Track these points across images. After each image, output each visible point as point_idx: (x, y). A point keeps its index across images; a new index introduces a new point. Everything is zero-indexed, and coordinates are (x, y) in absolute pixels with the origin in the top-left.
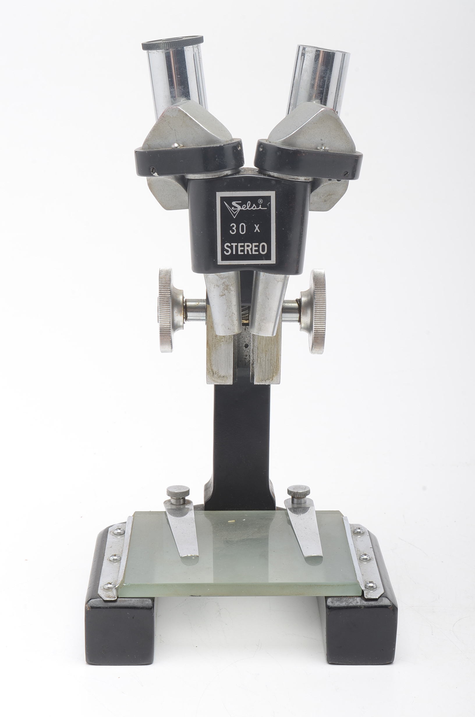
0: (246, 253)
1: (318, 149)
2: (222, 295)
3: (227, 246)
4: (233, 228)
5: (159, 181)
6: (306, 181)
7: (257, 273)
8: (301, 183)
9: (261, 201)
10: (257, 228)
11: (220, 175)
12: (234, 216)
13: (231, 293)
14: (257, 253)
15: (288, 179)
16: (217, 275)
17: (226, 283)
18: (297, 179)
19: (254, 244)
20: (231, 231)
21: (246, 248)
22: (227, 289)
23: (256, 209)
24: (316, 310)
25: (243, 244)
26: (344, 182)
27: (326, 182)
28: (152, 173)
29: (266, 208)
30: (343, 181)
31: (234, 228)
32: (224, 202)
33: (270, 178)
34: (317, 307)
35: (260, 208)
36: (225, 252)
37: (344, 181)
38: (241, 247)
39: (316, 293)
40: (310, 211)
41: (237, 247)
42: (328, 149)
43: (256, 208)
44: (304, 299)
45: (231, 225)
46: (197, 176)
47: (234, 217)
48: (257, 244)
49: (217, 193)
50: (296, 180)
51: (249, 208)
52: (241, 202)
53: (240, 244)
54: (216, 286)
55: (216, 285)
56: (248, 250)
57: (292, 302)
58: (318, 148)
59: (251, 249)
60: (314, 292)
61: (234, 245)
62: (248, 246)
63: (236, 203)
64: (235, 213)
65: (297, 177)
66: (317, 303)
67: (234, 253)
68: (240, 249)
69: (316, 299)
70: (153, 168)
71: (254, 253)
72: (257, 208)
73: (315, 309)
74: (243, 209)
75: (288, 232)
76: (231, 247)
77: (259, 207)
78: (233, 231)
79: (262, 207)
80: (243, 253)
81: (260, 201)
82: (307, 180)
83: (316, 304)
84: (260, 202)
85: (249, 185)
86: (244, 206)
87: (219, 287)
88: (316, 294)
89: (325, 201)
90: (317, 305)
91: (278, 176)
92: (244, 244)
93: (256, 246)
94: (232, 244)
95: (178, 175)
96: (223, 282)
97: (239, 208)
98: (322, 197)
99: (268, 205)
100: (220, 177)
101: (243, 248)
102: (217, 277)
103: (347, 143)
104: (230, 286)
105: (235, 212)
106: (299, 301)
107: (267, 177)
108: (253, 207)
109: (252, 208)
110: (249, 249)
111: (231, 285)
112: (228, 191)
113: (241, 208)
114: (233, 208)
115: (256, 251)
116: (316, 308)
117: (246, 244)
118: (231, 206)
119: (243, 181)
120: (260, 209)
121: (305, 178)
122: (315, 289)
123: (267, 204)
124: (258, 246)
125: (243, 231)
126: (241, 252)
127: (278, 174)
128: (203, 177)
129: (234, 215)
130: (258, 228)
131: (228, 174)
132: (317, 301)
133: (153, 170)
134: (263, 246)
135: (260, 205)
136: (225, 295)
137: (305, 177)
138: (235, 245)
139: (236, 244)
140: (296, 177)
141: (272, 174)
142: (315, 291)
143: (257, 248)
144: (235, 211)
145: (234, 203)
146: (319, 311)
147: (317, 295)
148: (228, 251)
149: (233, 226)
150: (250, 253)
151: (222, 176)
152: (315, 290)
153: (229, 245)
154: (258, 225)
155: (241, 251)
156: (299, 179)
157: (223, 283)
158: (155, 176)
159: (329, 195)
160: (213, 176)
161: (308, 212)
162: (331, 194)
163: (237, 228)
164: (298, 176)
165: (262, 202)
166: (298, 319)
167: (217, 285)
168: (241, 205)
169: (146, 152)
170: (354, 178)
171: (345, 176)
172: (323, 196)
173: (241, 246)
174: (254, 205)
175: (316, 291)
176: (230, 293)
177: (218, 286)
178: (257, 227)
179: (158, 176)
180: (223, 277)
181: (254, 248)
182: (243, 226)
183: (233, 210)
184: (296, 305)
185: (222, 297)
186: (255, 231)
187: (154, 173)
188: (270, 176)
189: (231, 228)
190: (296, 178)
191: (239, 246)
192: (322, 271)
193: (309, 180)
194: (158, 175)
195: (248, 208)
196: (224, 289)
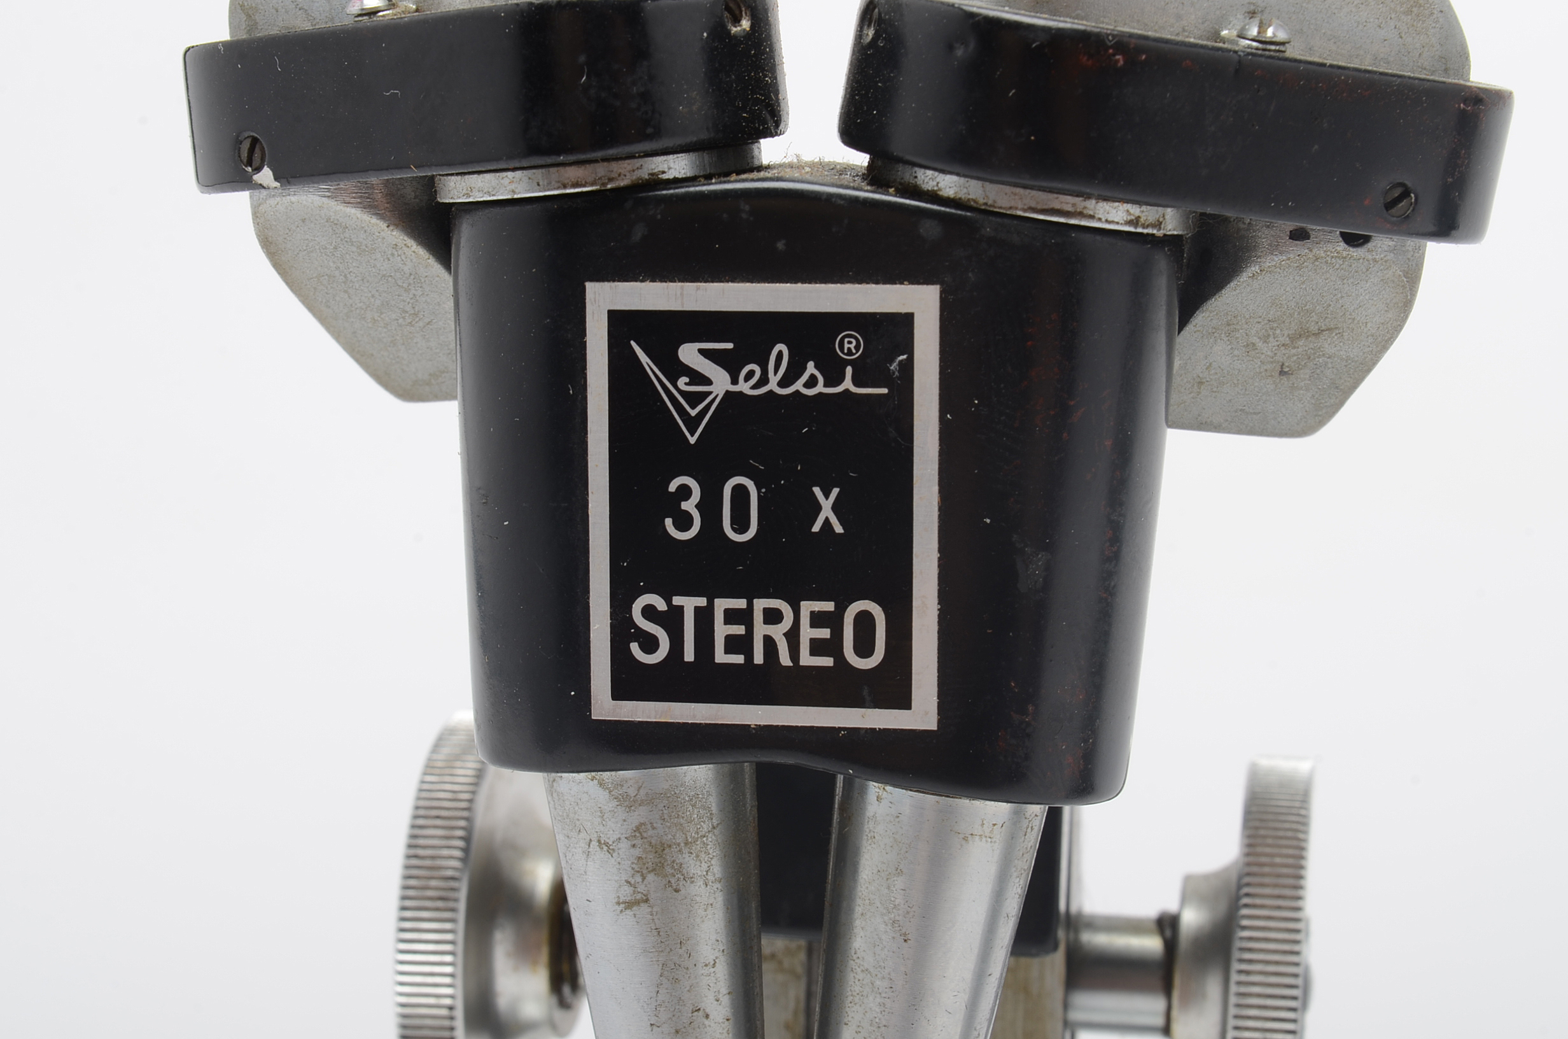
0: (759, 658)
1: (1223, 40)
2: (628, 899)
3: (649, 612)
4: (686, 506)
5: (304, 221)
6: (1140, 230)
7: (849, 783)
8: (1107, 239)
9: (852, 346)
10: (827, 511)
11: (611, 180)
12: (692, 436)
13: (683, 892)
14: (827, 662)
15: (1020, 213)
16: (601, 784)
17: (650, 832)
18: (1081, 215)
19: (808, 607)
20: (668, 522)
21: (761, 629)
22: (658, 868)
23: (820, 394)
24: (1243, 989)
25: (741, 603)
26: (1391, 256)
27: (1275, 248)
28: (249, 169)
29: (885, 391)
30: (1382, 244)
31: (689, 506)
32: (633, 343)
33: (908, 202)
34: (1248, 973)
35: (848, 384)
36: (634, 647)
37: (1393, 250)
38: (728, 621)
39: (1247, 895)
40: (1170, 426)
41: (704, 618)
42: (1282, 36)
43: (820, 388)
44: (1192, 919)
45: (672, 487)
46: (480, 184)
47: (692, 440)
48: (829, 606)
49: (589, 286)
50: (1073, 221)
51: (783, 383)
52: (730, 346)
53: (722, 605)
54: (594, 844)
55: (594, 837)
56: (769, 642)
57: (1133, 926)
58: (1224, 33)
59: (793, 636)
60: (1239, 887)
61: (689, 604)
62: (773, 617)
63: (701, 351)
64: (693, 413)
65: (1078, 200)
66: (1250, 950)
67: (689, 656)
68: (722, 631)
69: (1244, 928)
70: (255, 141)
71: (807, 659)
72: (825, 385)
73: (1239, 983)
74: (744, 387)
75: (1015, 537)
76: (672, 620)
77: (840, 380)
78: (684, 522)
79: (857, 382)
80: (739, 659)
81: (850, 345)
82: (1144, 227)
83: (1247, 956)
84: (850, 353)
85: (780, 245)
86: (751, 374)
87: (611, 851)
88: (1245, 900)
89: (1282, 373)
90: (1250, 961)
91: (962, 195)
92: (750, 605)
93: (818, 620)
94: (677, 600)
95: (375, 179)
96: (636, 823)
97: (720, 382)
98: (1260, 344)
99: (894, 367)
100: (612, 190)
101: (740, 630)
102: (602, 796)
103: (1409, 12)
104: (674, 849)
105: (693, 407)
106: (1167, 925)
107: (895, 196)
108: (805, 377)
109: (798, 386)
110: (778, 632)
111: (686, 844)
112: (653, 281)
113: (735, 381)
114: (682, 382)
115: (817, 647)
116: (1243, 978)
117: (760, 604)
118: (675, 369)
119: (744, 216)
120: (847, 391)
121: (1135, 210)
122: (1248, 870)
123: (892, 361)
124: (832, 621)
125: (741, 524)
126: (728, 651)
127: (962, 180)
128: (513, 187)
129: (692, 423)
130: (835, 508)
131: (665, 176)
132: (1250, 939)
133: (251, 151)
134: (864, 622)
135: (849, 370)
136: (647, 901)
137: (1128, 206)
138: (697, 609)
139: (702, 602)
140: (1067, 202)
141: (930, 179)
142: (1247, 880)
143: (825, 633)
144: (694, 399)
145: (689, 354)
146: (1259, 996)
147: (1254, 906)
148: (650, 644)
149: (685, 492)
150: (785, 660)
151: (622, 183)
152: (1248, 874)
153: (661, 605)
154: (835, 491)
155: (732, 644)
156: (1092, 217)
157: (637, 829)
158: (261, 186)
159: (1303, 334)
160: (565, 187)
161: (1164, 434)
162: (1314, 328)
163: (710, 506)
164: (1088, 197)
165: (857, 348)
166: (1160, 1021)
167: (599, 841)
168: (730, 363)
169: (220, 47)
170: (1453, 232)
171: (1393, 211)
172: (1265, 339)
173: (731, 617)
174: (811, 365)
175: (1248, 885)
176: (677, 891)
177: (606, 844)
178: (826, 506)
179: (277, 184)
180: (632, 792)
181: (808, 633)
182: (740, 493)
183: (683, 394)
184: (1152, 944)
185: (628, 912)
186: (816, 528)
187: (258, 169)
188: (914, 192)
189: (672, 504)
190: (1069, 208)
191: (719, 617)
192: (1303, 767)
193: (1158, 225)
194: (276, 179)
195: (773, 385)
196: (642, 868)
